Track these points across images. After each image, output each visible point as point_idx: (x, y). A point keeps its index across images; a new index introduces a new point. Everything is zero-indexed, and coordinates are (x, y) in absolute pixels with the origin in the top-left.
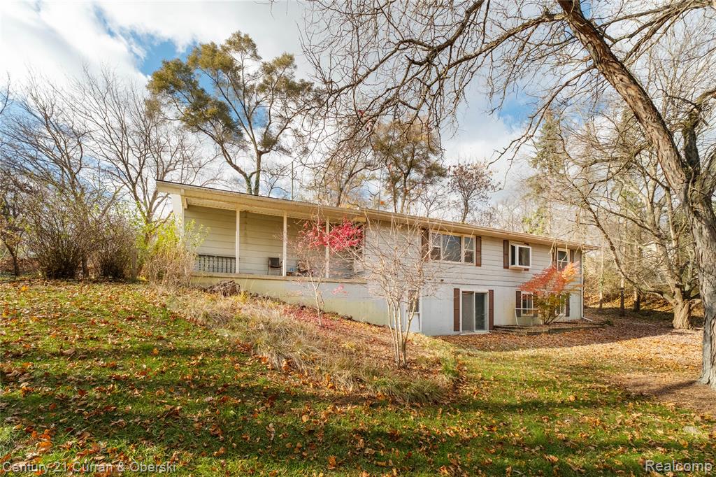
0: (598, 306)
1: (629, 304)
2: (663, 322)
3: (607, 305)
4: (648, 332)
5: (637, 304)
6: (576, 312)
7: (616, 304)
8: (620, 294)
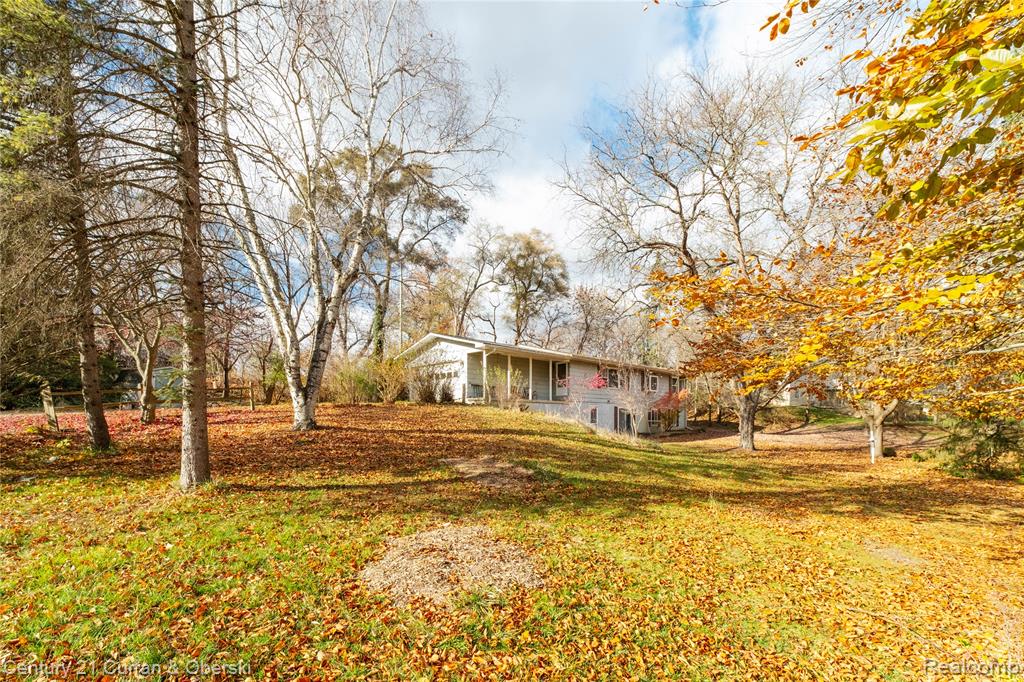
0: (693, 419)
1: (714, 417)
2: (732, 429)
3: (699, 419)
4: (724, 435)
5: (719, 416)
6: (682, 425)
7: (706, 417)
8: (709, 409)
